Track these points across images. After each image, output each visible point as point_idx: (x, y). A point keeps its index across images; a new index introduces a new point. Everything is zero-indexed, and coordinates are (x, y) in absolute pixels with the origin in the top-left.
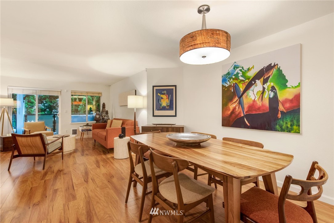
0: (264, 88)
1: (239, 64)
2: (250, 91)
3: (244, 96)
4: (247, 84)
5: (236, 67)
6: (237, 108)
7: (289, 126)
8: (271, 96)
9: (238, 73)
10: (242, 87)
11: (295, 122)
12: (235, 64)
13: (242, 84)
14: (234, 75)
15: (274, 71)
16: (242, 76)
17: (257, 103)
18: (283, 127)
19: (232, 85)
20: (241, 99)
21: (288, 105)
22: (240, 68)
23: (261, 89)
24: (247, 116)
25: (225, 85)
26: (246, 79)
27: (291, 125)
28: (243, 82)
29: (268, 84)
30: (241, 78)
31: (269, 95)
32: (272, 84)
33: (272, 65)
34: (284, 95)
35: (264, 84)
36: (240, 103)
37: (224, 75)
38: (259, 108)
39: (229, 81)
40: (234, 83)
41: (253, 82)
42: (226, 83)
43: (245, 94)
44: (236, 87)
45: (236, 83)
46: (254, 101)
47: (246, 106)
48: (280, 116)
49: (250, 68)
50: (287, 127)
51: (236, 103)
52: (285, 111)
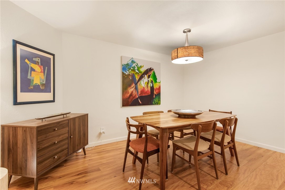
0: (148, 81)
1: (135, 61)
2: (142, 81)
3: (138, 84)
4: (140, 76)
5: (133, 62)
6: (134, 91)
7: (157, 101)
8: (151, 86)
9: (134, 67)
10: (137, 78)
11: (159, 99)
12: (132, 59)
13: (137, 75)
14: (132, 67)
15: (152, 72)
16: (137, 70)
17: (145, 89)
18: (156, 102)
19: (131, 74)
20: (137, 85)
21: (157, 91)
22: (135, 64)
23: (147, 81)
24: (140, 97)
25: (125, 72)
26: (140, 73)
27: (158, 101)
28: (138, 74)
29: (150, 78)
30: (137, 71)
31: (151, 85)
32: (152, 79)
33: (152, 69)
34: (156, 86)
35: (148, 78)
36: (136, 88)
37: (124, 65)
38: (146, 92)
39: (128, 70)
40: (132, 73)
41: (143, 76)
42: (126, 72)
43: (139, 83)
44: (133, 76)
45: (133, 74)
46: (144, 88)
47: (139, 91)
48: (154, 96)
49: (142, 66)
50: (157, 102)
51: (134, 88)
52: (156, 94)
